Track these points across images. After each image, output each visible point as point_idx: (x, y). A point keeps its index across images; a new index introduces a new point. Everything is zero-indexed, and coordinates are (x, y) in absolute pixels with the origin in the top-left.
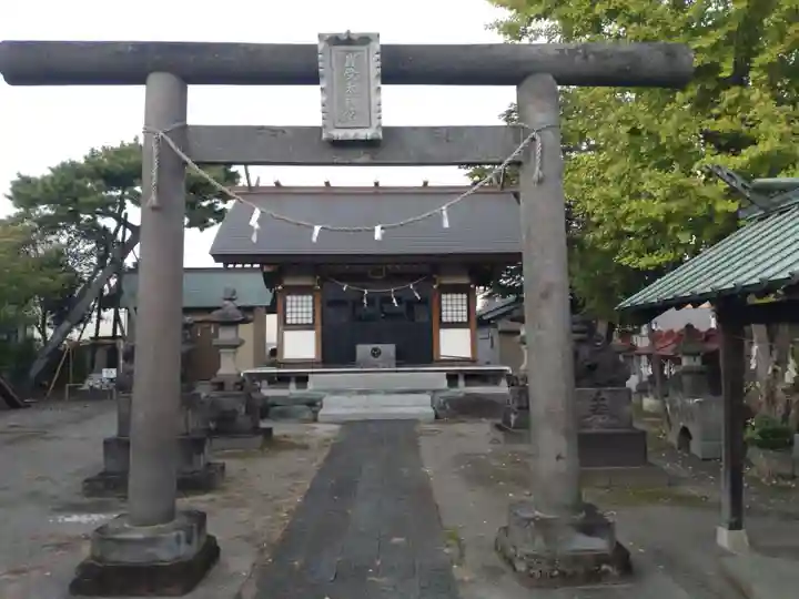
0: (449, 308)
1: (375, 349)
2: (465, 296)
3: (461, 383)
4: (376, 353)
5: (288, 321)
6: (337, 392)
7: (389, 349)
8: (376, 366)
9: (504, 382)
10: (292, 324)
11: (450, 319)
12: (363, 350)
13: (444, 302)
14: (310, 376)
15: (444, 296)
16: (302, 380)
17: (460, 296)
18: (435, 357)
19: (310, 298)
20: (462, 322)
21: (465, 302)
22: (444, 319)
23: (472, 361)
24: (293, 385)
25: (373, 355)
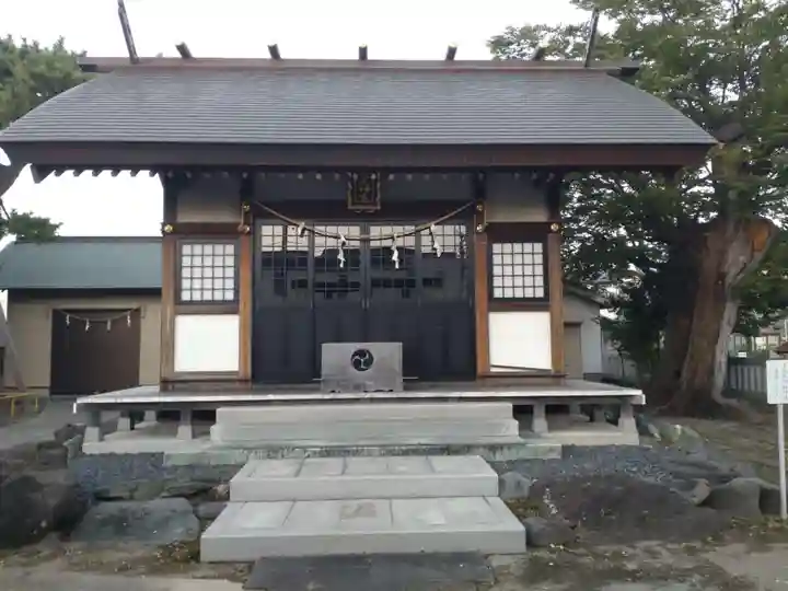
0: (508, 270)
1: (361, 353)
2: (538, 247)
3: (540, 423)
4: (362, 361)
5: (186, 296)
6: (273, 452)
7: (388, 353)
8: (357, 388)
9: (628, 422)
10: (191, 302)
11: (509, 294)
12: (335, 355)
13: (497, 259)
14: (220, 411)
15: (497, 248)
16: (204, 417)
17: (528, 247)
18: (480, 370)
19: (230, 249)
20: (534, 299)
21: (539, 259)
22: (498, 293)
23: (554, 377)
24: (185, 430)
25: (357, 365)
